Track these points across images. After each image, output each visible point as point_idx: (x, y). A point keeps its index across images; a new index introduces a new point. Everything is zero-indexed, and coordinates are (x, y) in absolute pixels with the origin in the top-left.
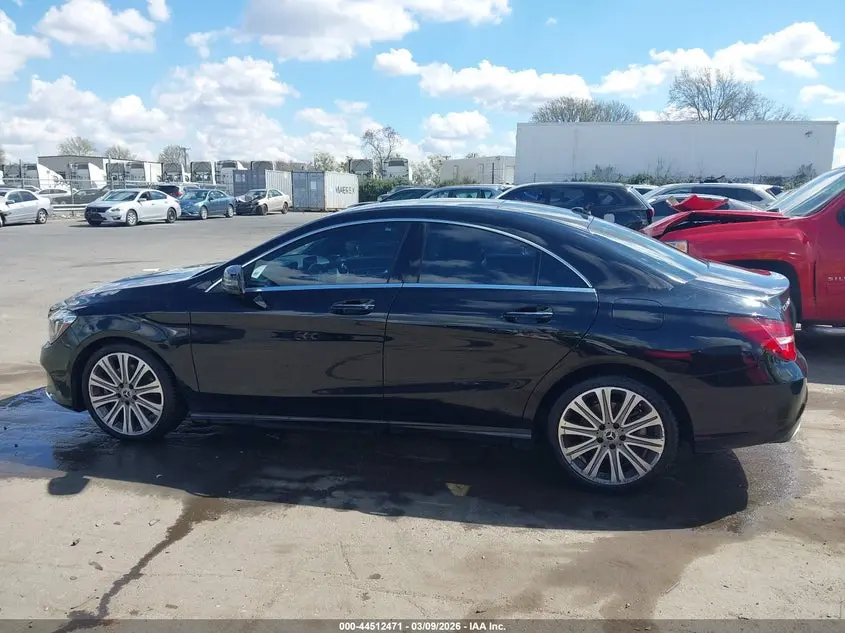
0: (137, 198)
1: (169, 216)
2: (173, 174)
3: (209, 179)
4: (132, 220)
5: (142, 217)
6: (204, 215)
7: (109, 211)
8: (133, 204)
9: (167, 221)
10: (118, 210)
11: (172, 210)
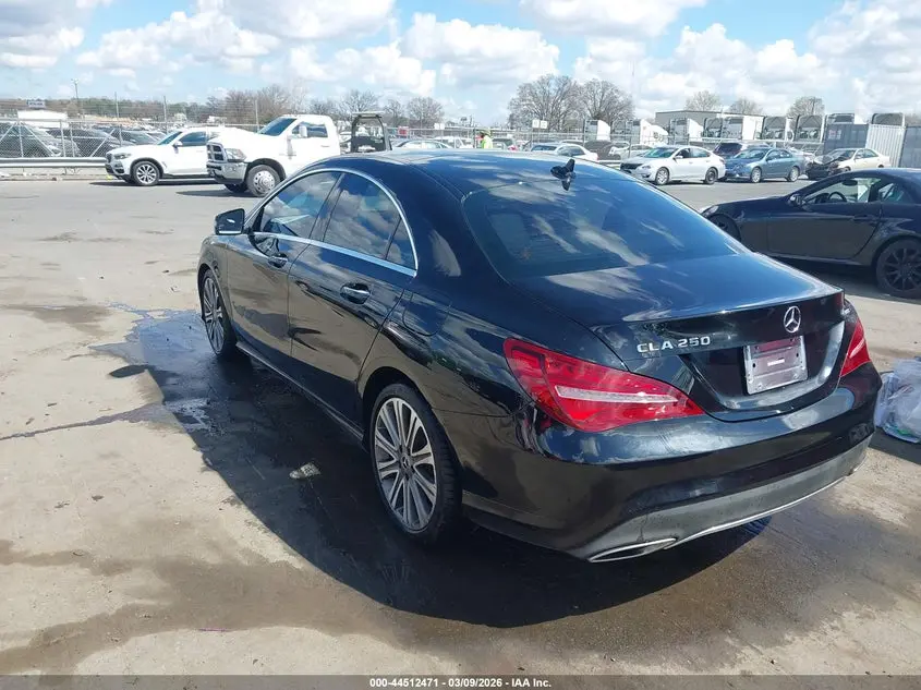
0: (673, 156)
1: (708, 176)
2: (774, 130)
3: (816, 136)
4: (661, 180)
5: (674, 176)
6: (756, 177)
7: (640, 168)
8: (667, 162)
9: (705, 182)
10: (649, 167)
11: (713, 171)
